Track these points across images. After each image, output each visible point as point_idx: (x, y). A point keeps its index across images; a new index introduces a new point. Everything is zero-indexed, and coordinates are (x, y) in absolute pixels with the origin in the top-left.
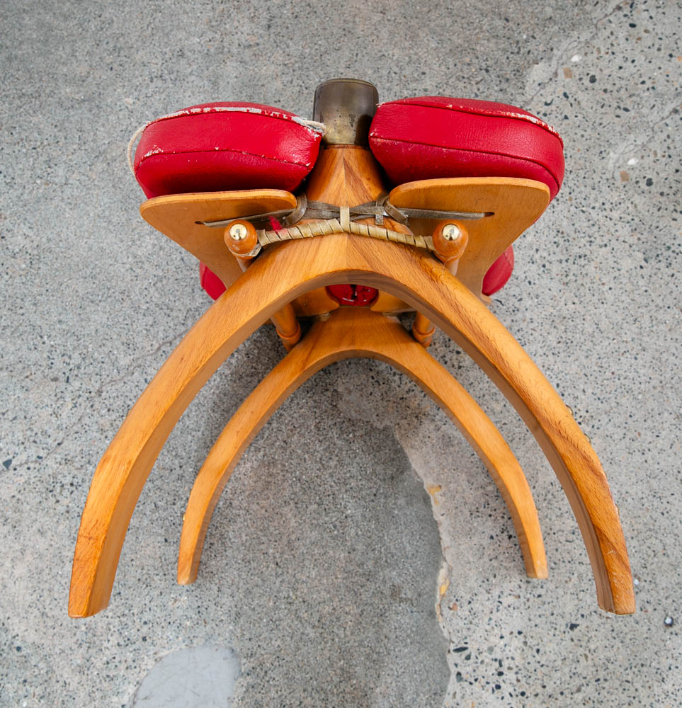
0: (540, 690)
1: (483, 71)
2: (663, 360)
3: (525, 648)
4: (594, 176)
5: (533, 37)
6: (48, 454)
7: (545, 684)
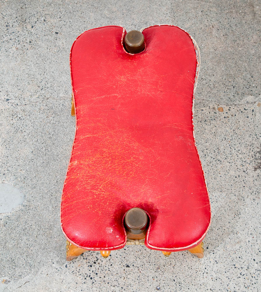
0: (102, 277)
1: (233, 87)
2: (220, 209)
3: (108, 261)
4: (243, 140)
5: (256, 87)
6: (20, 105)
7: (105, 276)
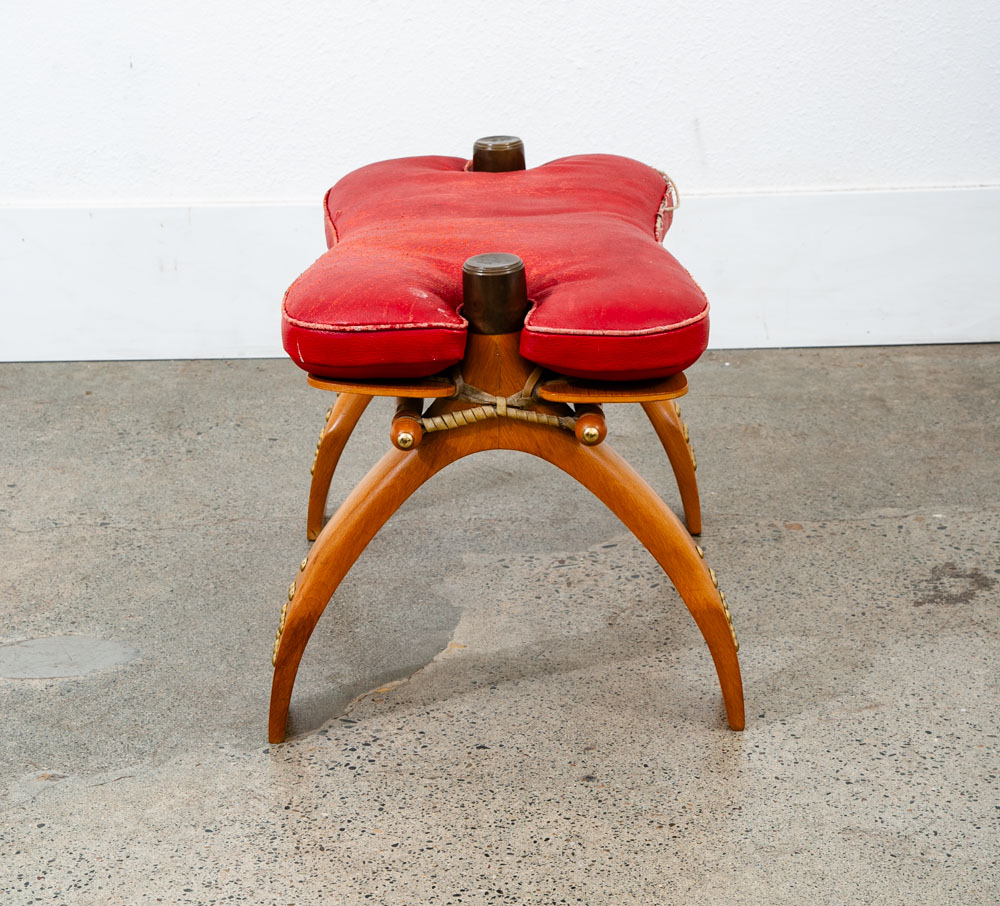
1: (830, 497)
5: (908, 497)
6: (144, 530)
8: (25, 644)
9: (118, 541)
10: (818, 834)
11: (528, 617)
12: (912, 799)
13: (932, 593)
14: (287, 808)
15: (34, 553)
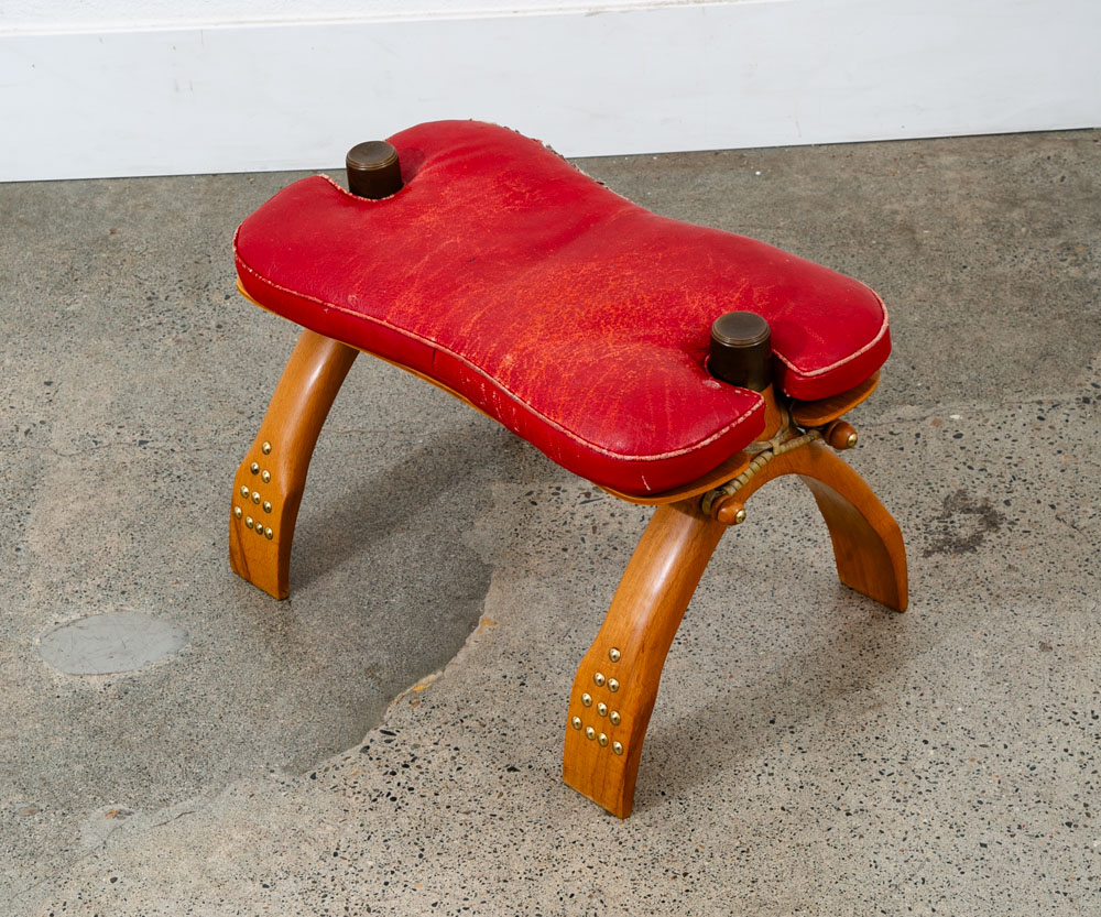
2: (815, 640)
3: (449, 761)
6: (182, 452)
7: (440, 793)
8: (80, 624)
9: (157, 468)
10: (817, 884)
11: (554, 579)
12: (904, 835)
13: (942, 537)
14: (335, 855)
15: (78, 487)
